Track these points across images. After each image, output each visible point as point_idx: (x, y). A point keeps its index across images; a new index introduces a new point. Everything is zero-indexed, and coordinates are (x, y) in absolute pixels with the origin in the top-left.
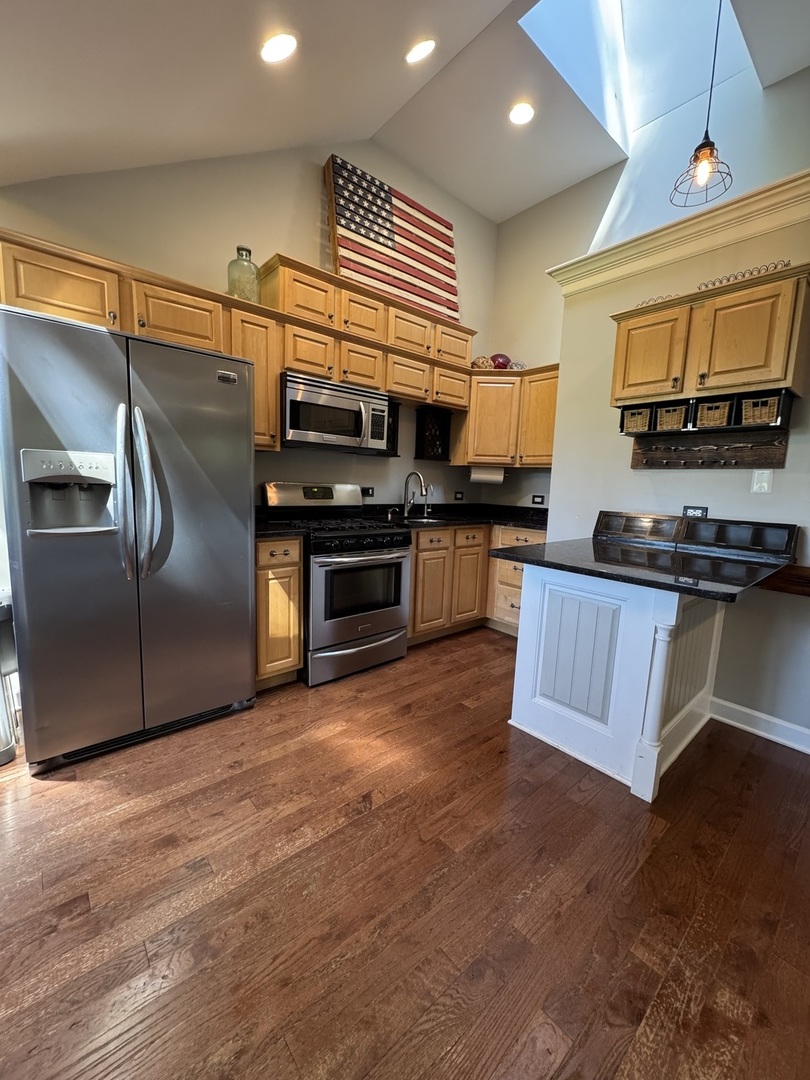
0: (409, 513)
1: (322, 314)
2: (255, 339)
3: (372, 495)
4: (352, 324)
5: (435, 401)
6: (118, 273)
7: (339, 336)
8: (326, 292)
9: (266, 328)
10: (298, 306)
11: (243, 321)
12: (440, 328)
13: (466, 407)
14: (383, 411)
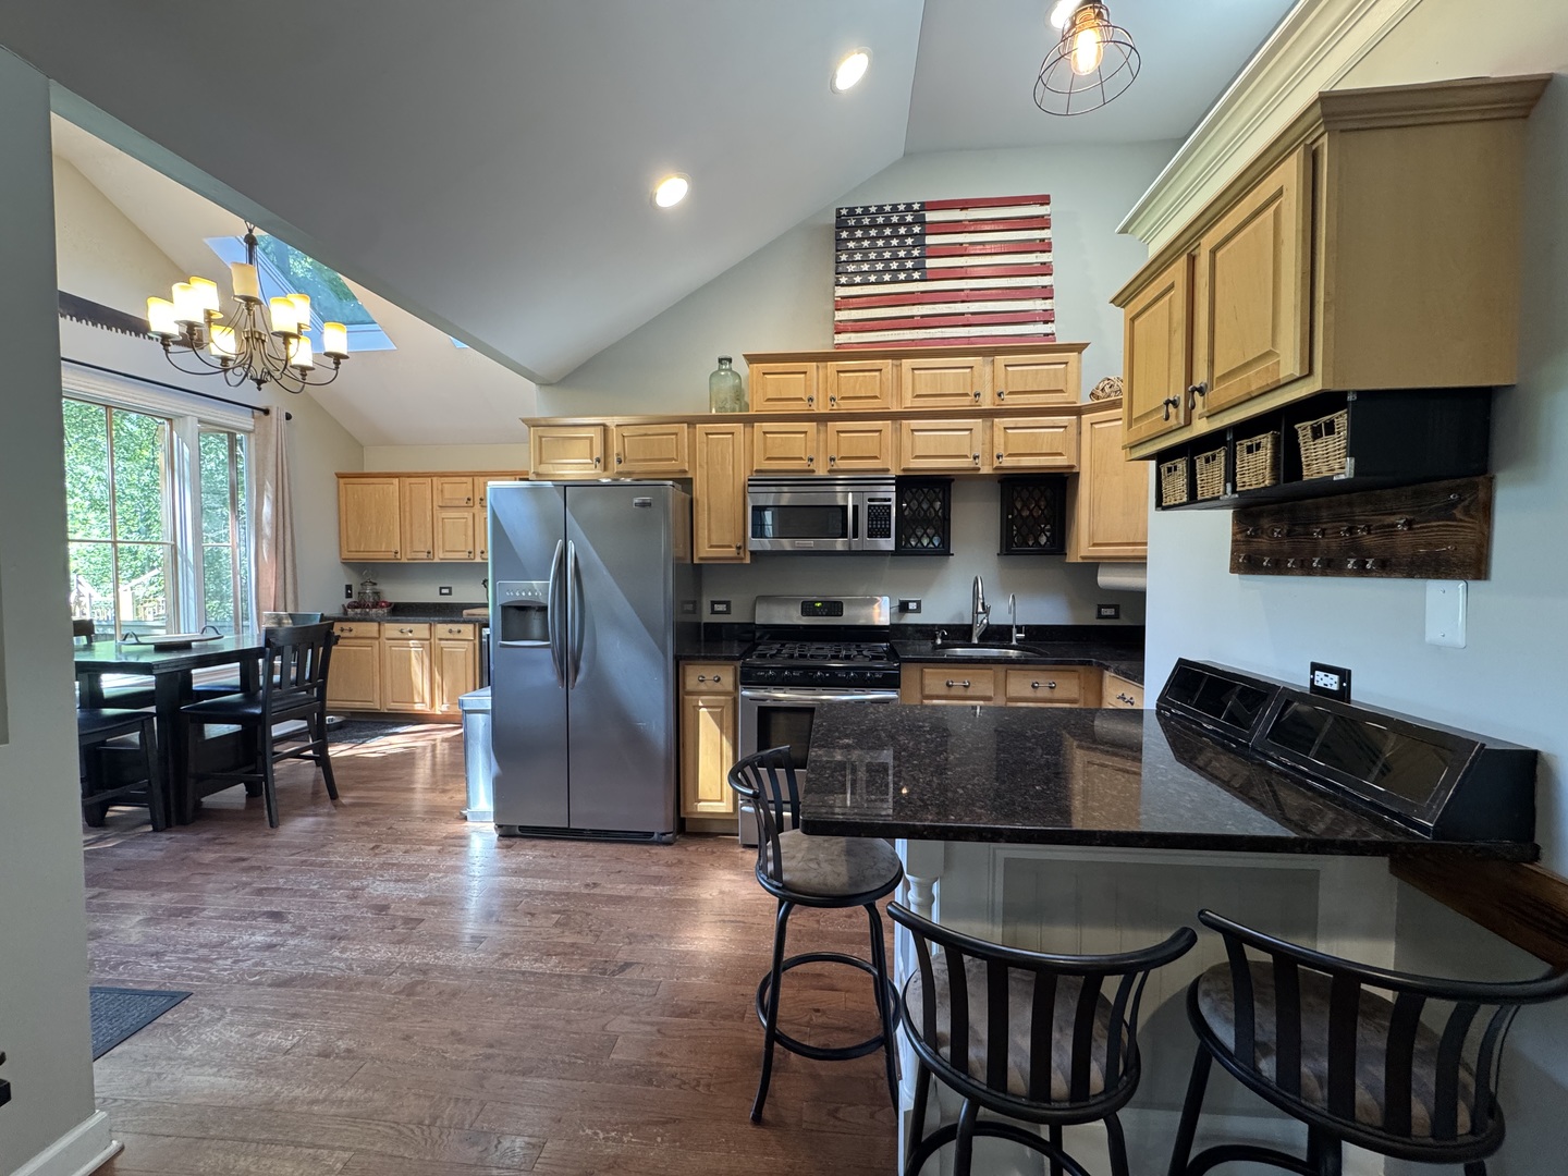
0: (980, 639)
1: (801, 399)
2: (719, 449)
3: (918, 610)
4: (843, 398)
5: (997, 468)
6: (604, 425)
7: (822, 419)
8: (805, 373)
9: (733, 434)
10: (769, 400)
11: (707, 434)
12: (1001, 360)
13: (1072, 467)
14: (889, 500)
